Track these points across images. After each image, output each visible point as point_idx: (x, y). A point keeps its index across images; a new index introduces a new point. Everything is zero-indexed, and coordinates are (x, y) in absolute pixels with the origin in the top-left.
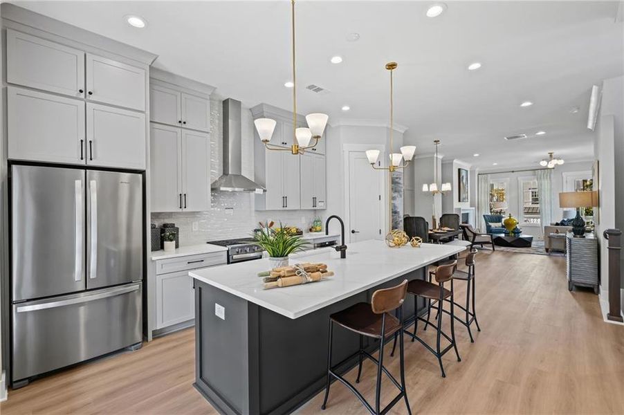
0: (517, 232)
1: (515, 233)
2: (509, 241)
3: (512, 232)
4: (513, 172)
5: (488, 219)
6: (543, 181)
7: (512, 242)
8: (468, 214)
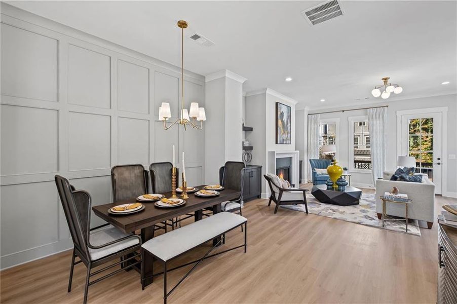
0: (341, 183)
1: (339, 185)
2: (331, 197)
3: (337, 184)
4: (343, 111)
5: (315, 164)
6: (375, 122)
7: (334, 198)
8: (291, 158)
